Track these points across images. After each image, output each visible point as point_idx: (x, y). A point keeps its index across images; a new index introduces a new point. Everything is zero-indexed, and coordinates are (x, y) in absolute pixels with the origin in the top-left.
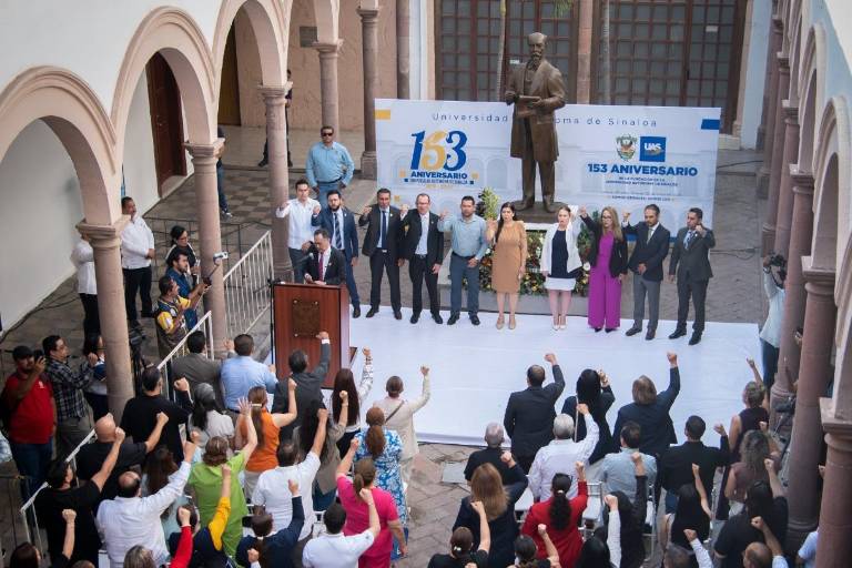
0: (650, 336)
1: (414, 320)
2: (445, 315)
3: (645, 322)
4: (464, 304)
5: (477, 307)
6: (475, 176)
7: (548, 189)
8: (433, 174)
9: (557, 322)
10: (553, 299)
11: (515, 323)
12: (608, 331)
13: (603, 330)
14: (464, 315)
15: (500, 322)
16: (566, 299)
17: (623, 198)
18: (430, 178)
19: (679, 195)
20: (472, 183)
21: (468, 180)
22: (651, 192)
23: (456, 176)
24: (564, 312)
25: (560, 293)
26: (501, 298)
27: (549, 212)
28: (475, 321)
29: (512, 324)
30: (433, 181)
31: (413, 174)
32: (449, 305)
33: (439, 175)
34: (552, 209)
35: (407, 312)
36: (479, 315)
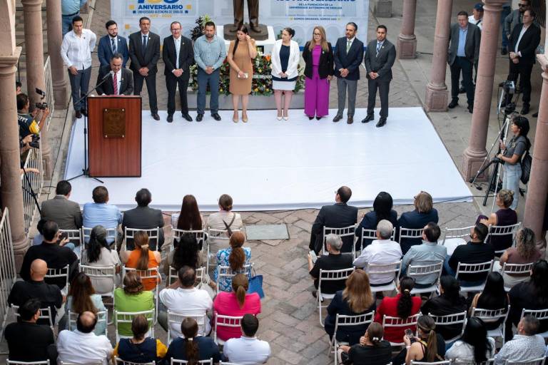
0: (350, 121)
1: (170, 119)
2: (193, 114)
3: (346, 111)
4: (208, 105)
5: (218, 106)
6: (189, 7)
7: (254, 14)
8: (156, 7)
9: (279, 115)
10: (278, 97)
11: (247, 118)
12: (318, 119)
13: (315, 118)
14: (207, 114)
15: (235, 117)
16: (288, 97)
17: (303, 19)
18: (154, 10)
19: (343, 15)
20: (187, 12)
21: (184, 10)
22: (323, 14)
23: (174, 7)
24: (287, 107)
25: (283, 93)
26: (236, 99)
27: (256, 31)
28: (217, 118)
29: (244, 118)
30: (156, 12)
31: (140, 7)
32: (196, 107)
33: (160, 7)
34: (258, 29)
35: (163, 114)
36: (220, 113)
